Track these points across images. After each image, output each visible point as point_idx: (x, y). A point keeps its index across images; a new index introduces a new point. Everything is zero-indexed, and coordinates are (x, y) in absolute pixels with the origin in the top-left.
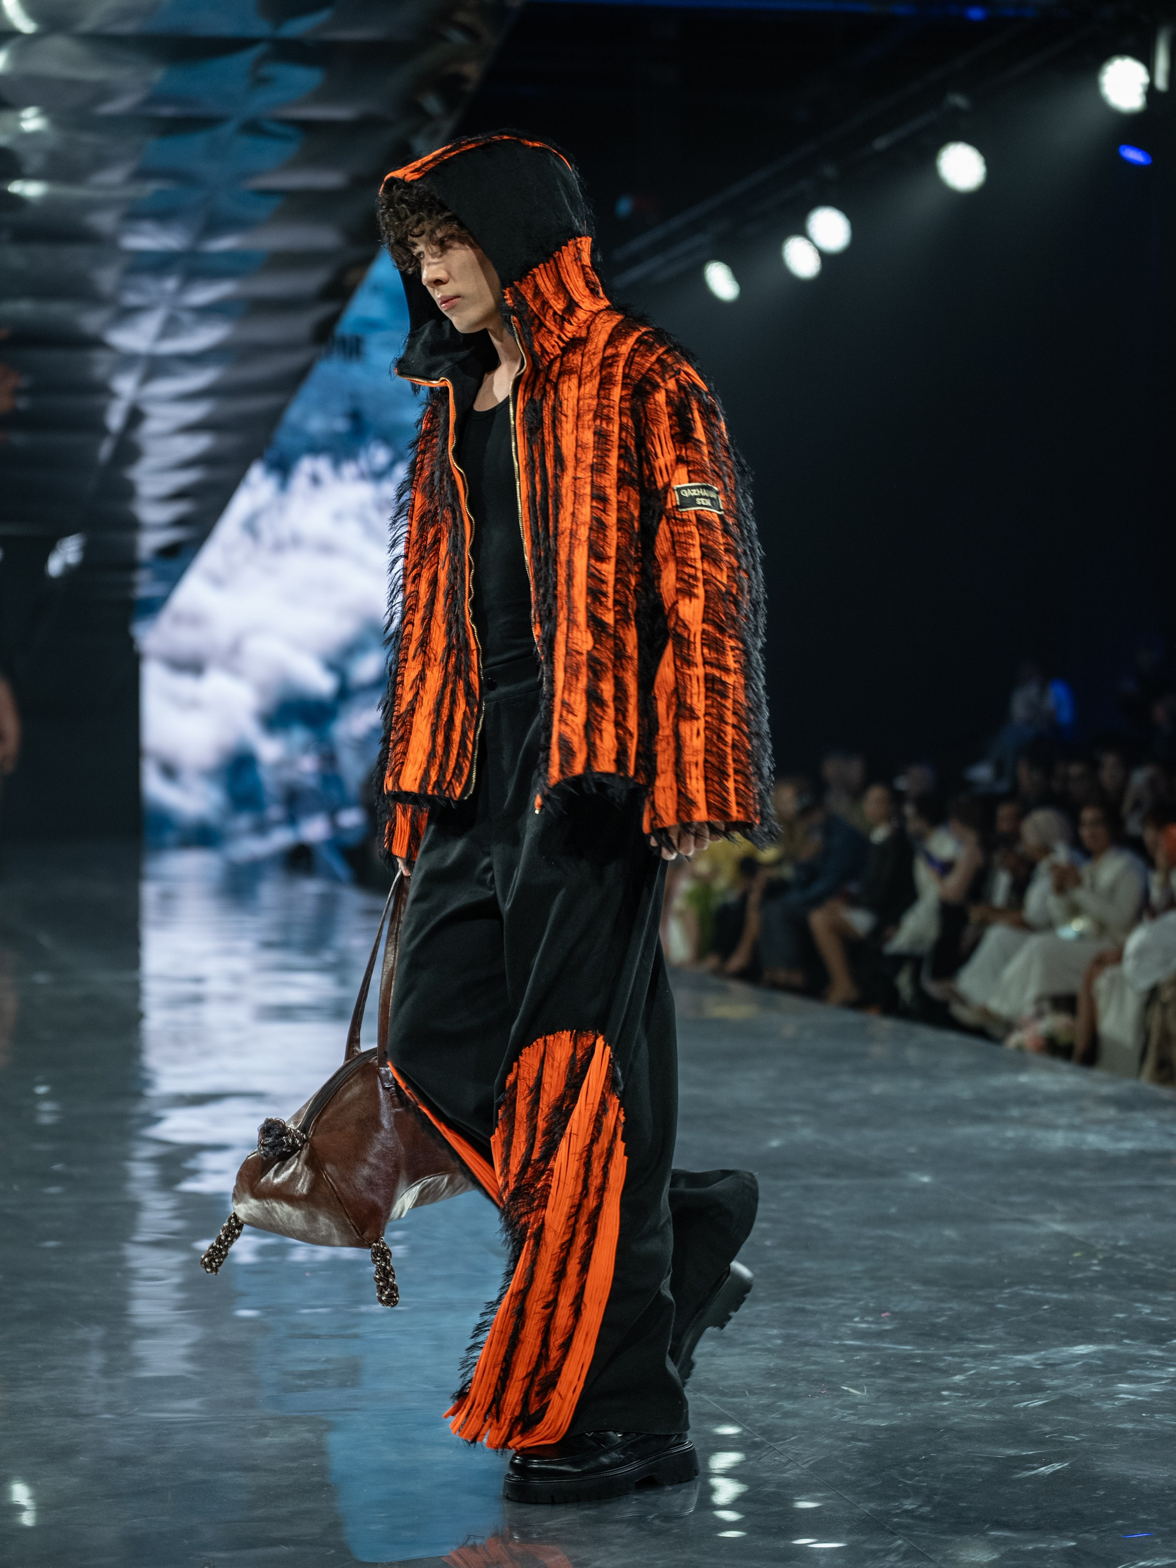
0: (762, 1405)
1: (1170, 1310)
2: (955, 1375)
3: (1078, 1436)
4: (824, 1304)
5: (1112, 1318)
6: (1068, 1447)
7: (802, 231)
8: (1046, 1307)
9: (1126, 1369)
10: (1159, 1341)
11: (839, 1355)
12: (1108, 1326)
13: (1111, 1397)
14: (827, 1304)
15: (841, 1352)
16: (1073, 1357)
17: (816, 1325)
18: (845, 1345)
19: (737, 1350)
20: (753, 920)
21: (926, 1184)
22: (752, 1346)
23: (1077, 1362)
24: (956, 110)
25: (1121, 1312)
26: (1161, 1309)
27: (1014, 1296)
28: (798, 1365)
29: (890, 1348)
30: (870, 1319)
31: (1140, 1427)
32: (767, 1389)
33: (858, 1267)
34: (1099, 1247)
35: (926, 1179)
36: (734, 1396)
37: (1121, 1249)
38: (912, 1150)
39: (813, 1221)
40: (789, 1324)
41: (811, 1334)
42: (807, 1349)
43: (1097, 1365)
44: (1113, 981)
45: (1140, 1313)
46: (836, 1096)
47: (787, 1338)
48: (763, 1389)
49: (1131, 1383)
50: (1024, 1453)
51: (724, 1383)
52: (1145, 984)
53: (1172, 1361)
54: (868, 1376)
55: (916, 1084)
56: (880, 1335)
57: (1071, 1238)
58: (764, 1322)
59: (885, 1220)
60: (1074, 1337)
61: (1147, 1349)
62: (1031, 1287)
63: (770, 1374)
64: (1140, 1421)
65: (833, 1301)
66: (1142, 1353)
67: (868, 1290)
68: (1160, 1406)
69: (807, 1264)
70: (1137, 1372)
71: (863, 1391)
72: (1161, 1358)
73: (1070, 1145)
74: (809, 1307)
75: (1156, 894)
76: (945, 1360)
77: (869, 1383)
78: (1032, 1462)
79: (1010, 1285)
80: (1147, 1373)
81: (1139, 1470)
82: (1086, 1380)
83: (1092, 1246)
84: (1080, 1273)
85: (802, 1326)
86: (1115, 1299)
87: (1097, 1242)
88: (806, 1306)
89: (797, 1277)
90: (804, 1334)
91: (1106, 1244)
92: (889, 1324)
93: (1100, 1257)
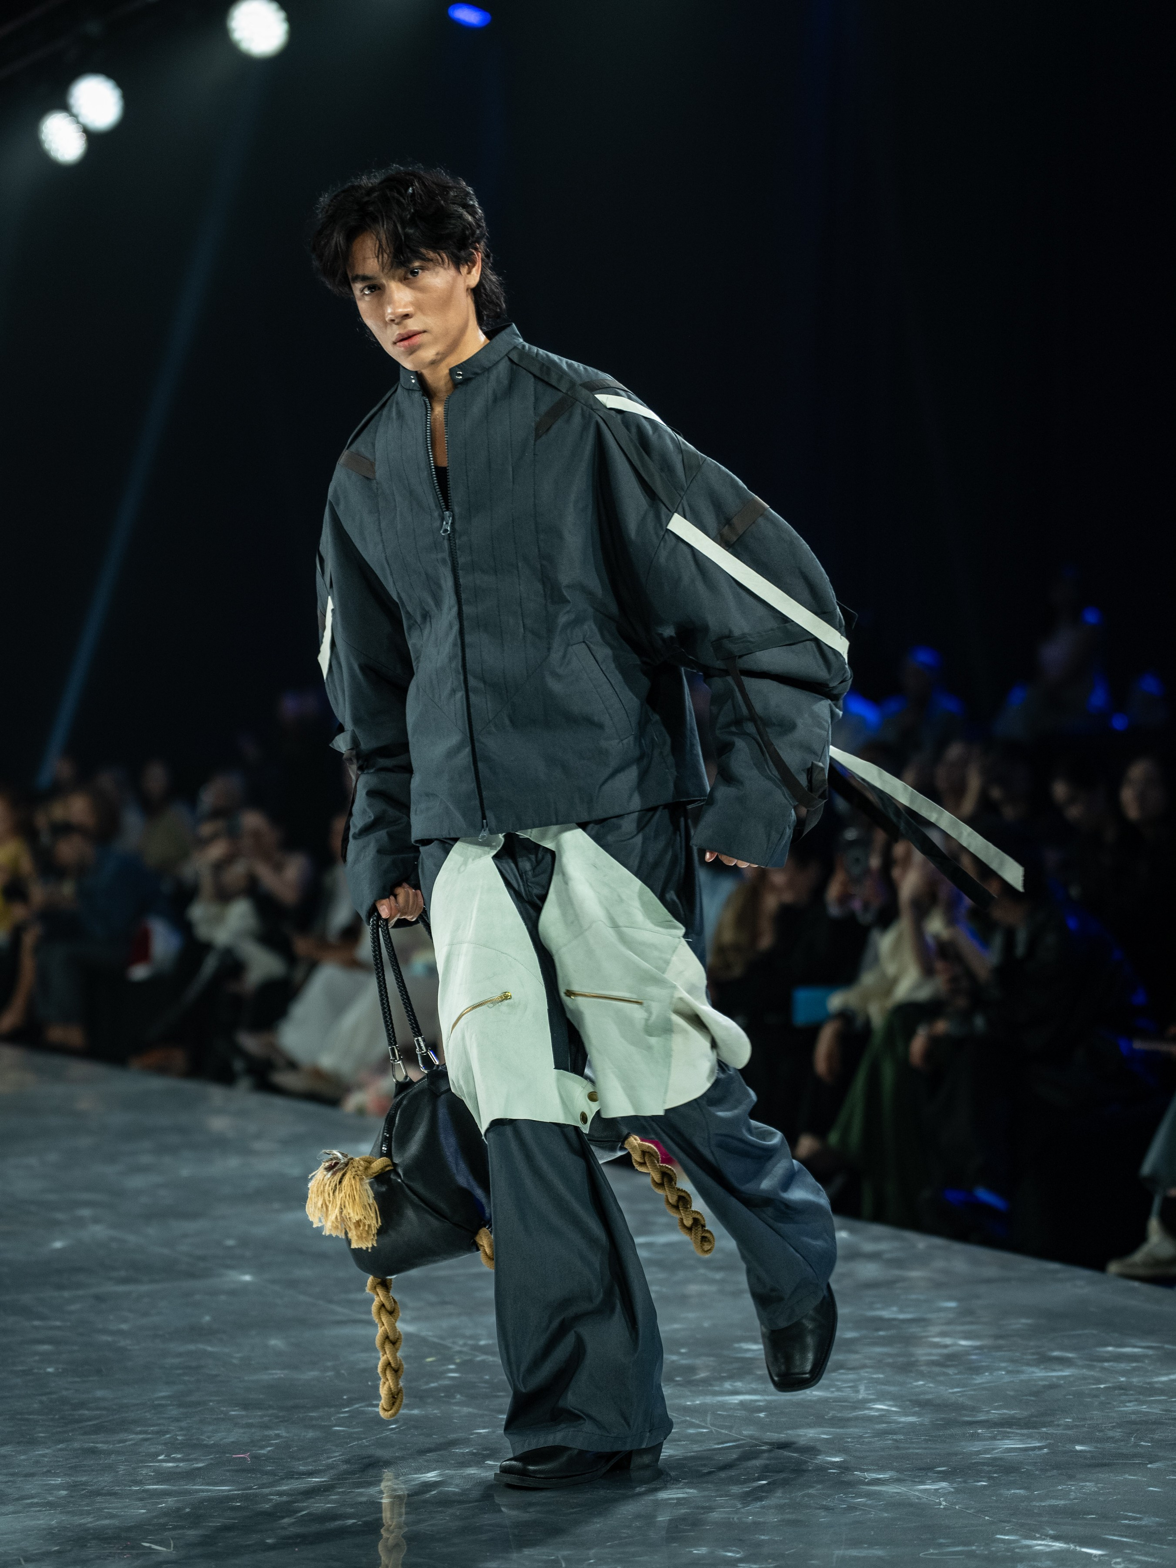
2: (283, 1517)
4: (120, 1442)
5: (472, 1434)
7: (62, 105)
8: (393, 1426)
11: (140, 1504)
12: (468, 1445)
14: (126, 1441)
15: (141, 1499)
16: (426, 1486)
17: (110, 1468)
18: (147, 1491)
19: (10, 1508)
20: (28, 965)
21: (247, 1283)
22: (29, 1501)
23: (431, 1491)
25: (484, 1428)
27: (354, 1415)
28: (88, 1521)
29: (203, 1491)
30: (179, 1456)
32: (49, 1553)
33: (164, 1392)
34: (457, 1348)
35: (247, 1278)
38: (230, 1242)
39: (108, 1339)
40: (76, 1469)
41: (104, 1480)
42: (99, 1499)
46: (136, 1182)
47: (72, 1487)
54: (175, 1528)
55: (233, 1162)
56: (191, 1475)
57: (424, 1341)
58: (45, 1470)
59: (197, 1332)
60: (427, 1461)
62: (375, 1402)
63: (52, 1535)
65: (132, 1436)
67: (178, 1420)
69: (99, 1393)
71: (168, 1546)
74: (100, 1446)
76: (272, 1499)
77: (177, 1536)
79: (349, 1402)
82: (441, 1512)
83: (448, 1348)
84: (433, 1382)
85: (93, 1471)
86: (475, 1411)
87: (454, 1343)
88: (97, 1445)
89: (88, 1409)
90: (95, 1481)
91: (465, 1345)
92: (202, 1461)
93: (458, 1361)
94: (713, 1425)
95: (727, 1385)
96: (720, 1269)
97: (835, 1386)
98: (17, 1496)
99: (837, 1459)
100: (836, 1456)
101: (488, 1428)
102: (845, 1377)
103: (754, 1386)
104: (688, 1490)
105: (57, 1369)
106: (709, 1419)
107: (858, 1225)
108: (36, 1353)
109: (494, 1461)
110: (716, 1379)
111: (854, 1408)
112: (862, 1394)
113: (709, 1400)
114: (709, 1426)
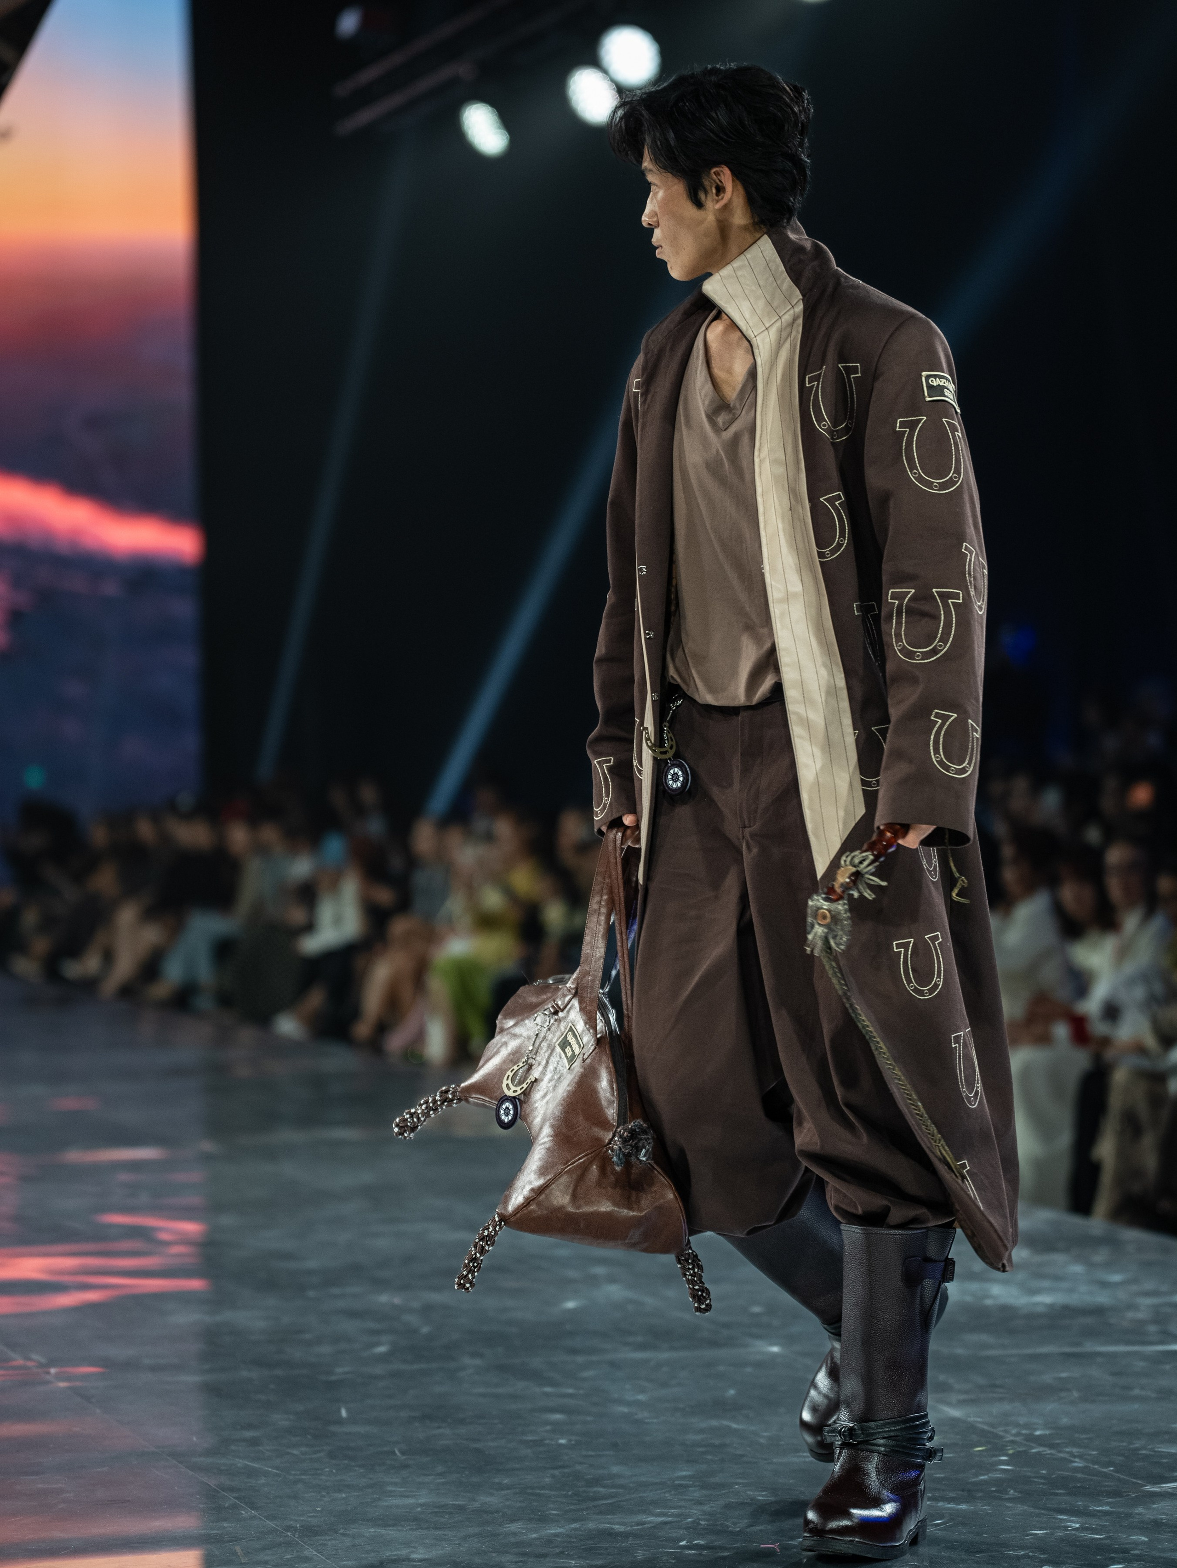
5: (1027, 1534)
7: (594, 59)
12: (1022, 1548)
14: (644, 1523)
21: (775, 1355)
26: (1094, 1522)
33: (685, 1472)
34: (1010, 1438)
35: (775, 1349)
37: (1039, 1441)
38: (756, 1309)
39: (623, 1409)
45: (1066, 1528)
57: (972, 1427)
59: (721, 1407)
60: (977, 1562)
67: (700, 1503)
69: (615, 1469)
73: (968, 1299)
83: (1001, 1437)
84: (984, 1475)
86: (1032, 1510)
87: (1006, 1431)
88: (614, 1527)
89: (604, 1487)
91: (1018, 1434)
92: (727, 1549)
93: (1011, 1452)
101: (1046, 1530)
105: (570, 1441)
108: (547, 1423)
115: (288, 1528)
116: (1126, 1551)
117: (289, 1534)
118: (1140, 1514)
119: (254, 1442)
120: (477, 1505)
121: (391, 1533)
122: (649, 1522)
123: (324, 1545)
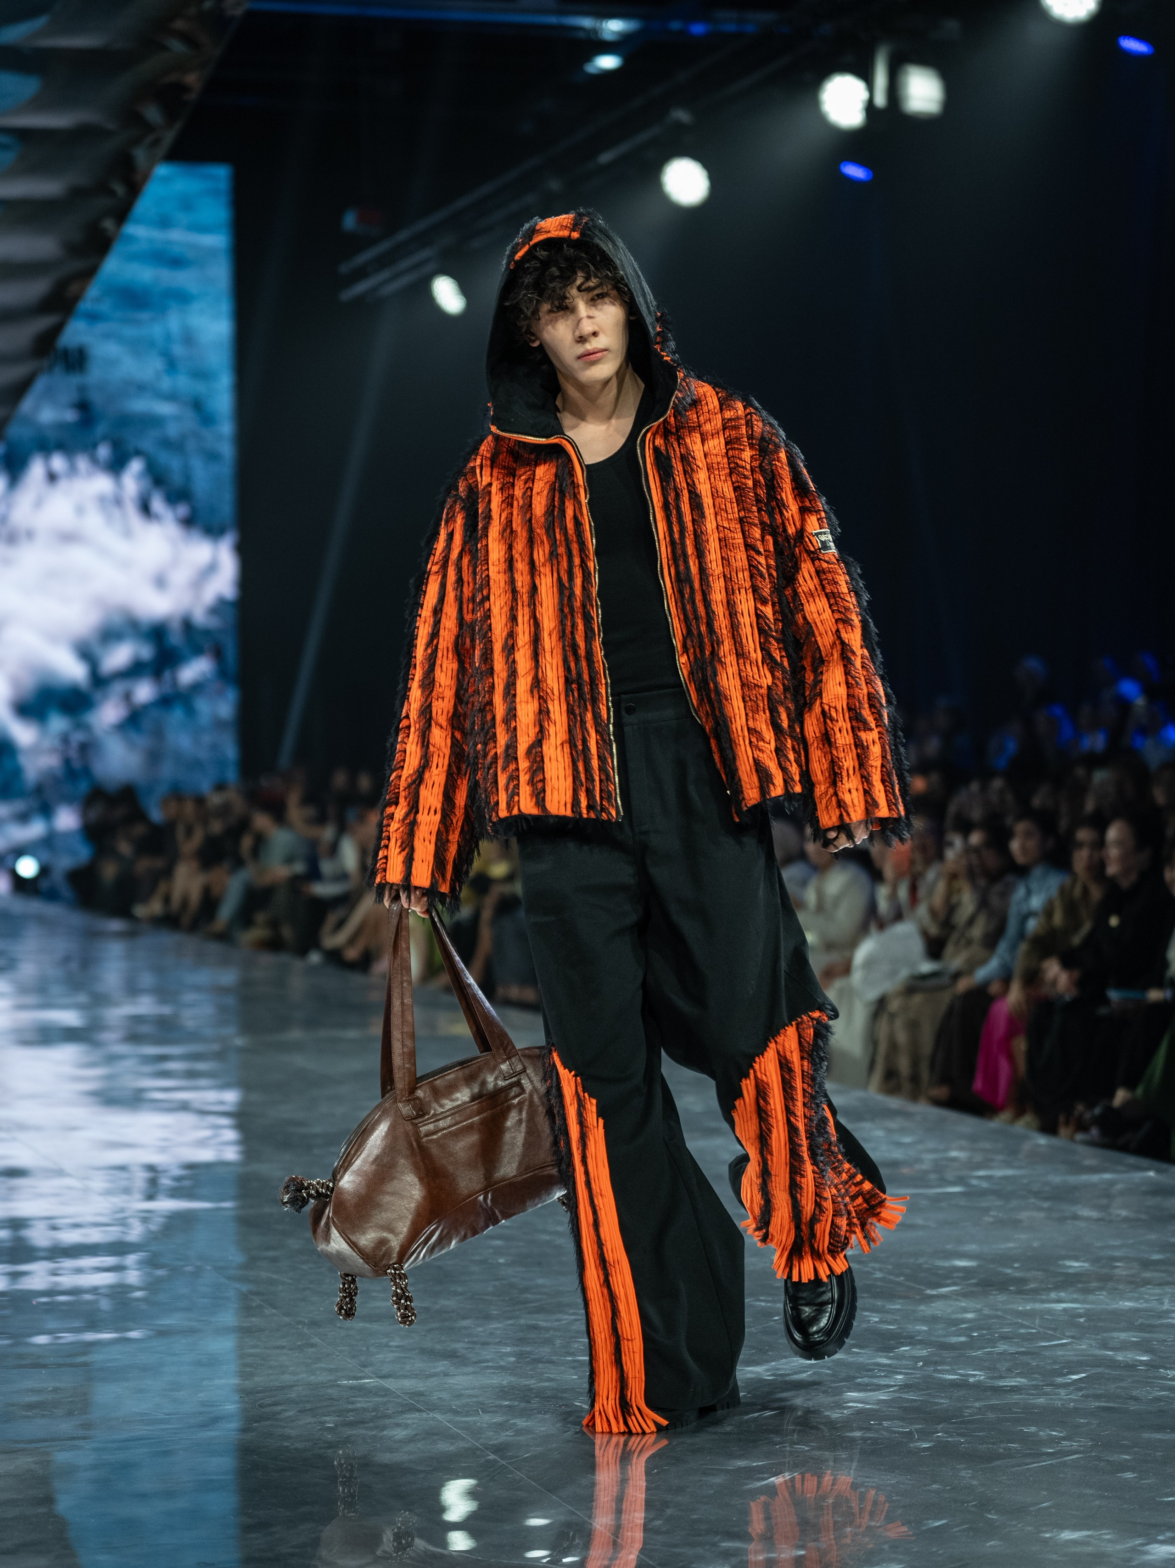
0: (495, 1423)
1: (898, 1318)
3: (807, 1446)
4: (557, 1320)
6: (798, 1456)
8: (776, 1318)
9: (855, 1378)
10: (886, 1349)
11: (573, 1371)
13: (839, 1405)
15: (574, 1368)
16: (803, 1367)
17: (548, 1341)
18: (579, 1361)
19: (471, 1369)
22: (485, 1364)
23: (807, 1371)
24: (679, 126)
26: (889, 1317)
28: (531, 1382)
31: (868, 1435)
32: (501, 1406)
36: (467, 1414)
39: (546, 1237)
40: (522, 1341)
41: (544, 1351)
42: (540, 1366)
43: (827, 1375)
44: (841, 993)
45: (869, 1321)
47: (520, 1355)
48: (495, 1406)
49: (859, 1391)
50: (755, 1464)
51: (457, 1402)
52: (873, 994)
53: (899, 1369)
58: (497, 1340)
61: (876, 1357)
62: (762, 1298)
63: (504, 1392)
64: (869, 1429)
65: (566, 1317)
66: (869, 1361)
68: (888, 1413)
69: (540, 1281)
70: (866, 1380)
72: (890, 1366)
74: (541, 1323)
75: (883, 905)
78: (763, 1473)
80: (875, 1381)
81: (867, 1477)
85: (535, 1343)
89: (531, 1294)
90: (537, 1351)
94: (1041, 1327)
95: (1053, 1295)
96: (1047, 1199)
97: (1143, 1298)
98: (476, 1360)
99: (1145, 1358)
100: (1144, 1356)
102: (1152, 1291)
103: (1075, 1296)
104: (1019, 1379)
106: (1037, 1321)
107: (1164, 1166)
109: (859, 1349)
110: (1044, 1290)
111: (1160, 1317)
112: (1166, 1307)
113: (1038, 1306)
114: (1037, 1327)
115: (300, 1323)
116: (912, 1337)
117: (300, 1327)
118: (922, 1311)
119: (274, 1260)
120: (438, 1307)
121: (375, 1326)
122: (565, 1320)
123: (325, 1335)
